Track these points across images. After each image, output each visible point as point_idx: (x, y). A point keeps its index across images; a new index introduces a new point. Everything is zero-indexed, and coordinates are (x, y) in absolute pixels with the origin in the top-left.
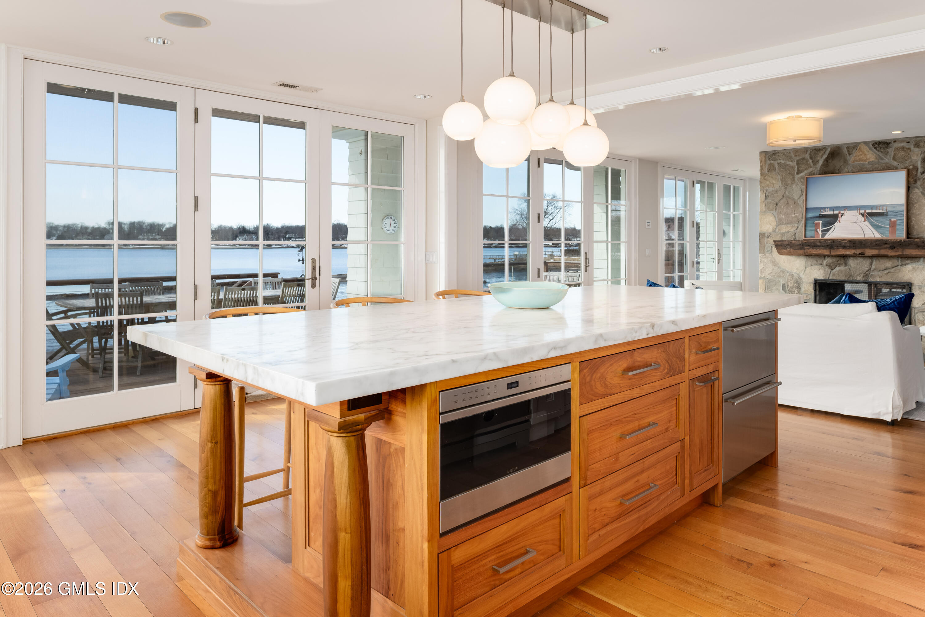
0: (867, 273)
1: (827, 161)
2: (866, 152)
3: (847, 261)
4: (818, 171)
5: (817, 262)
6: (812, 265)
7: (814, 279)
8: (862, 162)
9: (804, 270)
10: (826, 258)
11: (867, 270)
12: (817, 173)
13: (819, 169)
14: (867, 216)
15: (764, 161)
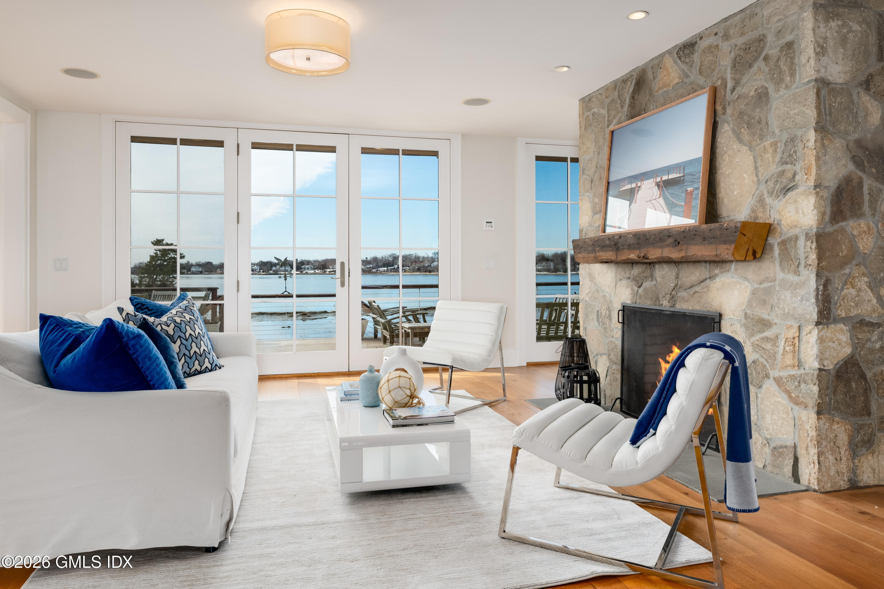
0: (673, 293)
1: (633, 98)
2: (670, 68)
3: (653, 272)
4: (626, 117)
5: (625, 273)
6: (621, 280)
7: (622, 303)
8: (665, 89)
9: (614, 288)
10: (634, 267)
11: (673, 287)
12: (624, 120)
13: (626, 113)
14: (662, 187)
15: (582, 114)
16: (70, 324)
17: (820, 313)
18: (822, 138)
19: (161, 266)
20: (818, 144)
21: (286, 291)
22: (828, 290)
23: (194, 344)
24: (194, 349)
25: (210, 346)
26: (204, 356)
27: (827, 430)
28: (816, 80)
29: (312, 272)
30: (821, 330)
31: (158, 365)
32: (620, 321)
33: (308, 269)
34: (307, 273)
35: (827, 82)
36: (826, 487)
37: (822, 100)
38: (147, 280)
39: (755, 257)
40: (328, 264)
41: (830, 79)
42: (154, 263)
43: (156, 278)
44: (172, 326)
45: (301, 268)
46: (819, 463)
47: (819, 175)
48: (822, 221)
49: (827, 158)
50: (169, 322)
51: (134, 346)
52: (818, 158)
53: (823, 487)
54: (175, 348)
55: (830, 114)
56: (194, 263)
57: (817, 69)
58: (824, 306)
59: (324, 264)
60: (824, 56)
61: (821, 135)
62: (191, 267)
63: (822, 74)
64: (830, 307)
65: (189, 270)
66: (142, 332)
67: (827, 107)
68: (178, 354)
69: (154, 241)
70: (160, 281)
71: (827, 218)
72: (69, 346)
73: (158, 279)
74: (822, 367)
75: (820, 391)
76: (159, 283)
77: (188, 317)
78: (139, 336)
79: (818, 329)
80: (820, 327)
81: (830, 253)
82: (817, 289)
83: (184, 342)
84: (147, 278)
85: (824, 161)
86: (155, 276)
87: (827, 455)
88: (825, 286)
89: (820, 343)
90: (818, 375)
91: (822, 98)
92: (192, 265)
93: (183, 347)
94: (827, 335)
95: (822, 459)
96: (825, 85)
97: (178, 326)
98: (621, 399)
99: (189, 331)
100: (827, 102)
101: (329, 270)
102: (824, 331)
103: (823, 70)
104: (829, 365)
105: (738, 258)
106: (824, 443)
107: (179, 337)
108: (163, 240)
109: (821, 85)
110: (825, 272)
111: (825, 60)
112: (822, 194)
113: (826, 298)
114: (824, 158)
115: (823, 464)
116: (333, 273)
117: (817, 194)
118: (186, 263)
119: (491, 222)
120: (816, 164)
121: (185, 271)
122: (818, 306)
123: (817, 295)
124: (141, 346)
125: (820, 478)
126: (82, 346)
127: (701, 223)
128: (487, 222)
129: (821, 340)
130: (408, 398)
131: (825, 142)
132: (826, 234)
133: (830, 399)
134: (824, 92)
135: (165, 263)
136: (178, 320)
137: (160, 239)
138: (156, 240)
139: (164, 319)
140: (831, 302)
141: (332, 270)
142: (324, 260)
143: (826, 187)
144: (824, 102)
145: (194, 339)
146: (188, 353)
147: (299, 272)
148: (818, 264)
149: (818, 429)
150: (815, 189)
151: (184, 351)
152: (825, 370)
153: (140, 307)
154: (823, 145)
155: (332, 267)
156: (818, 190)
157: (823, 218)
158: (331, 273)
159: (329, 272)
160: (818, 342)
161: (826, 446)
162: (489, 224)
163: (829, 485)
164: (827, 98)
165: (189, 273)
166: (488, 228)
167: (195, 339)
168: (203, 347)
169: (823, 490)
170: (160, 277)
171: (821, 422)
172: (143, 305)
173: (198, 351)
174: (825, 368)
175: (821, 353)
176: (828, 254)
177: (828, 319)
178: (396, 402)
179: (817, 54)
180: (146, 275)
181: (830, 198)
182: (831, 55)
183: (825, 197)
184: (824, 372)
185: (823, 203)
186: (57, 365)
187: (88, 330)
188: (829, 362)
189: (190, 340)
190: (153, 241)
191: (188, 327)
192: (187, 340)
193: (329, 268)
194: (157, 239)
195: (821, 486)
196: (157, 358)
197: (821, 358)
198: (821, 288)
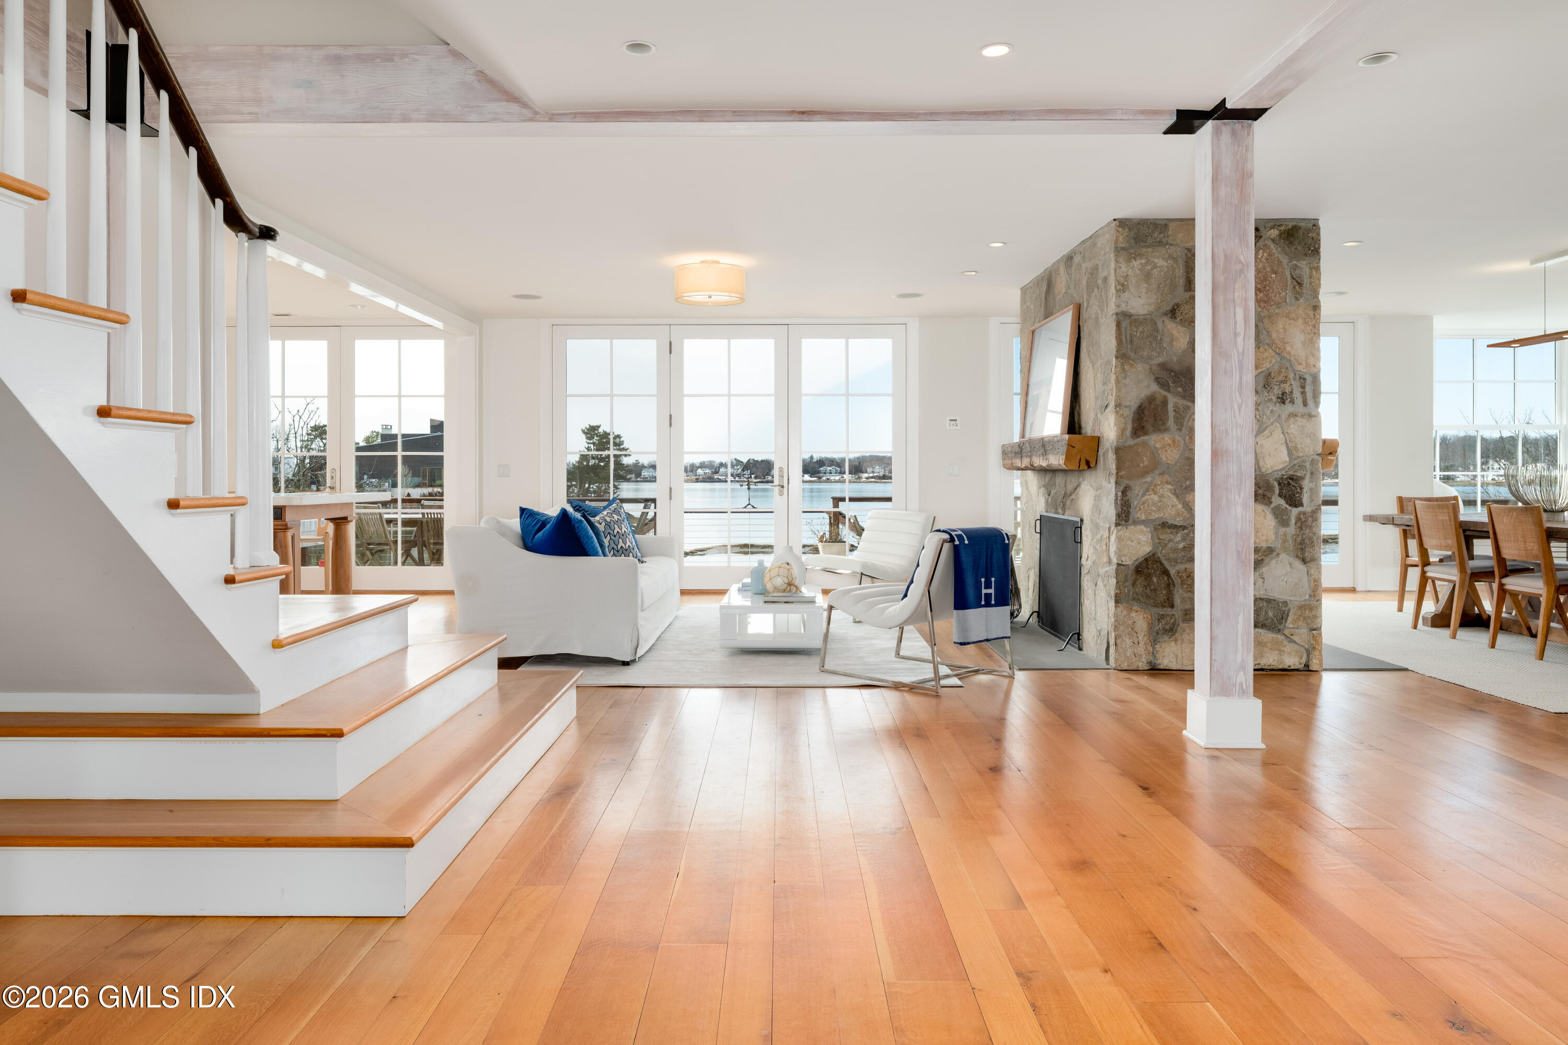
0: (1064, 500)
1: (1046, 296)
2: (1062, 276)
3: (1055, 480)
4: (1041, 316)
5: (1042, 481)
6: (1040, 488)
7: (1040, 513)
8: (1059, 296)
9: (1037, 496)
10: (1046, 475)
11: (1063, 495)
12: (1040, 319)
13: (1043, 313)
15: (1022, 305)
16: (538, 514)
17: (1118, 516)
18: (1122, 364)
19: (597, 468)
20: (1118, 369)
21: (749, 504)
22: (1127, 496)
23: (620, 540)
24: (621, 544)
25: (634, 543)
26: (629, 550)
27: (1125, 616)
28: (1117, 314)
29: (837, 478)
30: (1120, 530)
31: (593, 542)
32: (1038, 530)
33: (831, 473)
34: (828, 481)
35: (1129, 314)
36: (1122, 666)
37: (1123, 331)
38: (576, 491)
39: (1089, 467)
40: (865, 464)
41: (1132, 312)
42: (585, 463)
43: (589, 487)
44: (604, 524)
45: (819, 472)
46: (1116, 645)
47: (1119, 396)
48: (1122, 436)
49: (1127, 381)
50: (601, 521)
51: (578, 527)
52: (1118, 381)
53: (1120, 665)
54: (606, 542)
55: (1131, 342)
56: (646, 463)
57: (1117, 304)
58: (1122, 509)
59: (857, 464)
60: (1124, 292)
61: (1122, 361)
62: (642, 470)
63: (1123, 308)
64: (1128, 511)
65: (638, 475)
66: (583, 519)
67: (1128, 336)
68: (604, 532)
69: (586, 428)
70: (594, 492)
71: (1128, 432)
72: (539, 527)
73: (592, 490)
74: (1120, 562)
75: (1117, 583)
76: (593, 495)
77: (616, 517)
78: (581, 521)
79: (1117, 529)
80: (1119, 528)
81: (1129, 464)
82: (1116, 494)
83: (613, 537)
84: (576, 487)
85: (1124, 384)
86: (587, 485)
87: (1124, 638)
88: (1124, 493)
89: (1118, 541)
90: (1117, 569)
91: (1123, 329)
92: (643, 467)
93: (611, 541)
94: (1125, 534)
95: (1118, 641)
96: (1127, 317)
97: (608, 524)
98: (1038, 612)
99: (617, 529)
100: (1128, 332)
101: (866, 475)
102: (1122, 531)
103: (1123, 305)
104: (1128, 561)
105: (1072, 468)
106: (1122, 628)
107: (609, 533)
108: (599, 427)
109: (1122, 318)
110: (1125, 481)
111: (1126, 295)
112: (1122, 413)
113: (1125, 503)
114: (1124, 381)
115: (1119, 646)
116: (873, 480)
117: (1117, 412)
118: (634, 464)
119: (956, 420)
120: (1116, 386)
121: (633, 476)
122: (1116, 509)
123: (1116, 499)
124: (582, 528)
125: (1117, 657)
126: (548, 526)
127: (1062, 433)
128: (951, 420)
129: (1119, 539)
130: (786, 585)
131: (1126, 367)
132: (1126, 447)
133: (1129, 591)
134: (1124, 324)
135: (602, 464)
136: (608, 519)
137: (594, 424)
138: (588, 427)
139: (597, 518)
140: (1130, 506)
141: (871, 475)
142: (858, 458)
143: (1126, 407)
144: (1126, 331)
145: (621, 536)
146: (615, 547)
147: (816, 479)
148: (1117, 473)
149: (1116, 615)
150: (1115, 409)
151: (613, 545)
152: (1123, 565)
153: (578, 509)
154: (1123, 370)
155: (871, 470)
156: (1118, 409)
157: (1123, 433)
158: (870, 480)
159: (866, 478)
160: (1117, 541)
161: (1123, 631)
162: (954, 422)
163: (1126, 664)
164: (1128, 328)
165: (638, 479)
166: (952, 427)
167: (623, 536)
168: (628, 543)
169: (1119, 668)
170: (594, 487)
171: (1119, 609)
172: (580, 507)
173: (624, 546)
174: (1123, 563)
175: (1119, 550)
176: (1127, 464)
177: (1126, 521)
178: (776, 588)
179: (1117, 291)
180: (574, 483)
181: (1132, 415)
182: (1133, 290)
183: (1125, 415)
184: (1122, 567)
185: (1123, 420)
186: (533, 539)
187: (549, 518)
188: (1127, 558)
189: (618, 536)
190: (584, 428)
191: (616, 526)
192: (615, 536)
193: (866, 472)
194: (589, 425)
195: (1118, 664)
196: (592, 537)
197: (1119, 553)
198: (1120, 494)
